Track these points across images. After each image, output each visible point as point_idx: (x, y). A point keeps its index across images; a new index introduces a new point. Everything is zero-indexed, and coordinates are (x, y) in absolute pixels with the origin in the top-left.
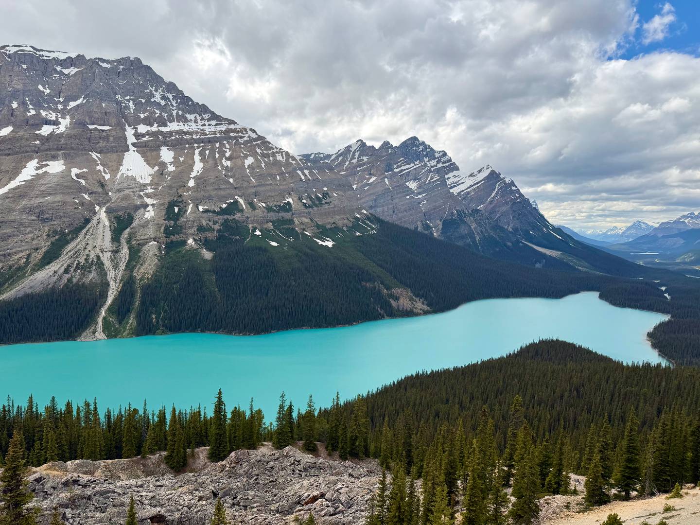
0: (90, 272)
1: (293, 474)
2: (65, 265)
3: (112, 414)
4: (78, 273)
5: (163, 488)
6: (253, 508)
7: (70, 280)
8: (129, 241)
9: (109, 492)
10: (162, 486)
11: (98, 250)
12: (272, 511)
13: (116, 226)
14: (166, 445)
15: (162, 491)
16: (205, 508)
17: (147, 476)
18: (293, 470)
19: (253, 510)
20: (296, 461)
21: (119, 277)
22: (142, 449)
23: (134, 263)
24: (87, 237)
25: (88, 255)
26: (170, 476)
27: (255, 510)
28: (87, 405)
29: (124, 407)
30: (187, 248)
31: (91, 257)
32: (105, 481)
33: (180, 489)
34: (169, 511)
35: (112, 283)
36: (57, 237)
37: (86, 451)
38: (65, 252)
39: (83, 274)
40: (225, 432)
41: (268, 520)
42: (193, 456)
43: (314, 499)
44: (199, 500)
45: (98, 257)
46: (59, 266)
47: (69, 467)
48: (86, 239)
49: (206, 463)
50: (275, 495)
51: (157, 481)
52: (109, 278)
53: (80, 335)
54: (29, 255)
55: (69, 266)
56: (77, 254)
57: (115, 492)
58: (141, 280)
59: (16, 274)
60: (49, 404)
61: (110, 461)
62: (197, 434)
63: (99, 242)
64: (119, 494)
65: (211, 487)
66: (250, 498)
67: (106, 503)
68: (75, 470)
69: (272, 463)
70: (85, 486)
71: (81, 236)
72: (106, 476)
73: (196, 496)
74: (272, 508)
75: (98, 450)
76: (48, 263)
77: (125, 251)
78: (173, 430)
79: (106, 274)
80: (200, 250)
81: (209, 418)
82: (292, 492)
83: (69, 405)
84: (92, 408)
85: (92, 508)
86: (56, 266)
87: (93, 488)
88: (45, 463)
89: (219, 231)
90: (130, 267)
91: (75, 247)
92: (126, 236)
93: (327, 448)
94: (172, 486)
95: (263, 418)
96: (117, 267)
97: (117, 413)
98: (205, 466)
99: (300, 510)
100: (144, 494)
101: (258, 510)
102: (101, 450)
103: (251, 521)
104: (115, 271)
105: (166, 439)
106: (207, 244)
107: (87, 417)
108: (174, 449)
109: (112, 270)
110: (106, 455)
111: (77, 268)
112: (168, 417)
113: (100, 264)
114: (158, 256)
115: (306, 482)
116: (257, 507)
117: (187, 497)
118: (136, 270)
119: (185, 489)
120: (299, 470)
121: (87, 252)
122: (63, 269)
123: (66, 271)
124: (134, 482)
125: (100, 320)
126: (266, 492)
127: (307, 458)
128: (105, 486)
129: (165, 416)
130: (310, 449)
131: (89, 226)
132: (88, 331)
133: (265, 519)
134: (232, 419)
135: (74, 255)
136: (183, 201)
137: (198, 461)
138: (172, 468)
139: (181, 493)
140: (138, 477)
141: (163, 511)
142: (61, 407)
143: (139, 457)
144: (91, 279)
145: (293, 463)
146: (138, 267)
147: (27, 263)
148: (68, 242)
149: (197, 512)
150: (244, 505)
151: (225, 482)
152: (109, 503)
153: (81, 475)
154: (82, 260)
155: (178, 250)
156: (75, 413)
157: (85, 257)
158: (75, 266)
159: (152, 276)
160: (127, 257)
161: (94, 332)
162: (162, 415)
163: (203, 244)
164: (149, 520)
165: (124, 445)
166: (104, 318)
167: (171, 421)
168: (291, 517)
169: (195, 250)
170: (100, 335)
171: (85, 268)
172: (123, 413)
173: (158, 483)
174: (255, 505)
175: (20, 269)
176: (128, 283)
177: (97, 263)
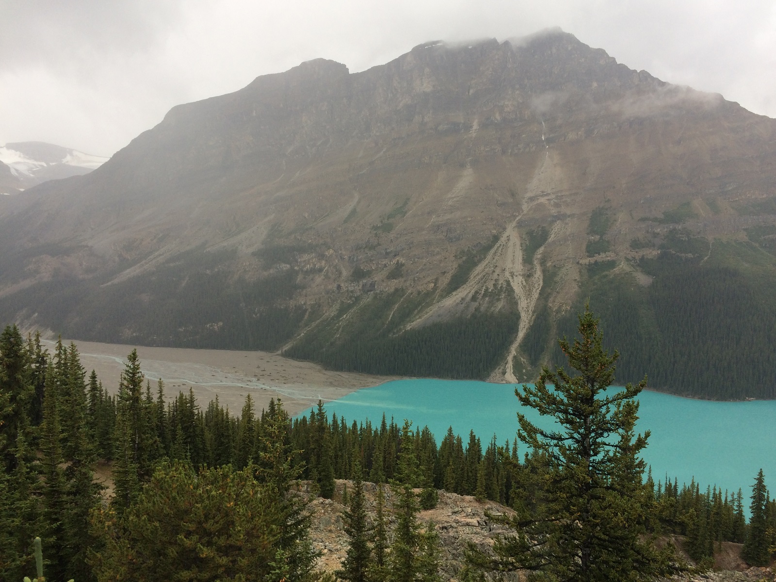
0: (499, 300)
2: (473, 292)
4: (486, 302)
7: (477, 309)
8: (543, 262)
11: (507, 274)
13: (528, 243)
21: (531, 308)
23: (549, 291)
24: (496, 258)
25: (496, 280)
30: (616, 270)
31: (500, 283)
35: (523, 315)
36: (464, 258)
38: (472, 277)
39: (491, 303)
45: (508, 282)
46: (466, 293)
48: (495, 260)
52: (520, 309)
53: (488, 376)
54: (437, 280)
55: (476, 292)
56: (485, 278)
58: (558, 312)
59: (425, 299)
63: (509, 265)
71: (489, 257)
76: (456, 289)
77: (538, 274)
79: (516, 303)
80: (634, 274)
86: (463, 292)
89: (662, 247)
90: (544, 295)
91: (483, 271)
92: (539, 256)
96: (529, 295)
104: (527, 300)
106: (644, 265)
109: (523, 299)
111: (485, 295)
113: (510, 290)
114: (578, 282)
118: (551, 299)
121: (495, 276)
122: (470, 295)
123: (474, 298)
125: (510, 359)
131: (498, 245)
132: (498, 371)
135: (482, 279)
136: (611, 207)
144: (501, 309)
146: (554, 295)
147: (435, 288)
148: (475, 264)
154: (490, 287)
155: (604, 273)
157: (493, 282)
158: (483, 292)
159: (571, 308)
160: (541, 283)
161: (504, 373)
163: (638, 265)
166: (515, 357)
169: (627, 273)
170: (510, 377)
171: (493, 295)
175: (428, 294)
176: (542, 315)
177: (507, 289)
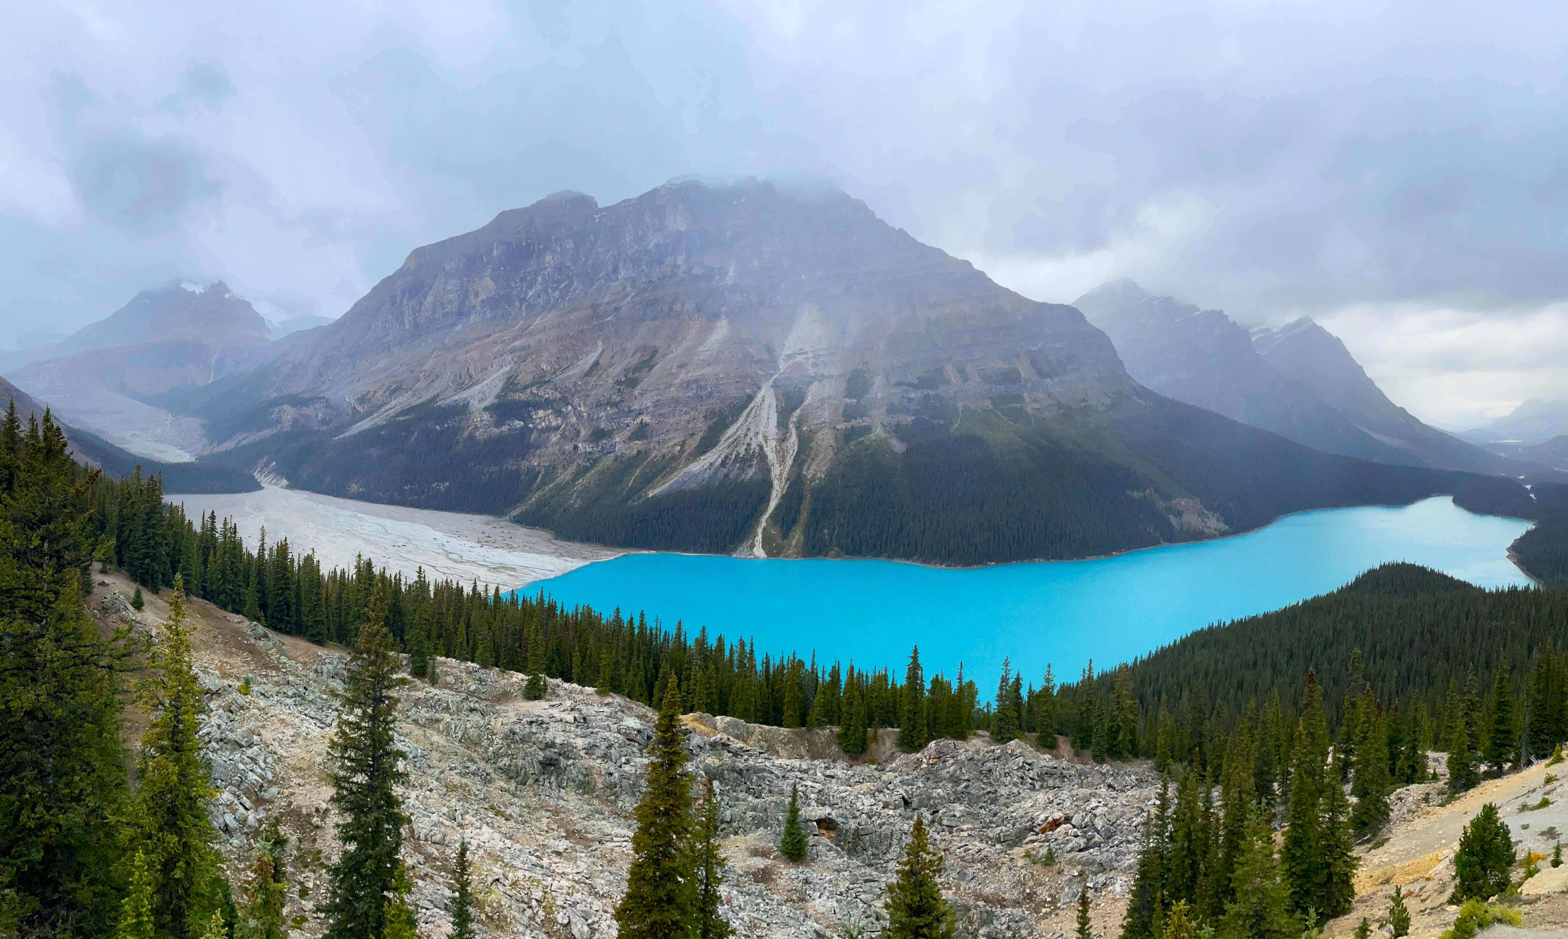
0: (751, 466)
1: (1021, 783)
2: (723, 455)
3: (771, 663)
4: (737, 467)
5: (834, 781)
6: (962, 831)
7: (726, 476)
8: (798, 426)
9: (764, 770)
10: (833, 777)
11: (760, 438)
12: (991, 839)
13: (783, 405)
14: (839, 717)
15: (834, 785)
16: (892, 820)
17: (813, 758)
18: (1022, 778)
19: (962, 834)
20: (1027, 764)
21: (785, 474)
22: (808, 719)
23: (804, 457)
24: (748, 420)
25: (749, 445)
26: (844, 765)
27: (965, 834)
28: (742, 644)
29: (788, 654)
30: (872, 435)
31: (752, 447)
32: (760, 753)
33: (858, 787)
34: (842, 816)
35: (776, 482)
36: (715, 420)
37: (740, 707)
38: (723, 440)
39: (742, 470)
40: (922, 710)
41: (984, 853)
42: (875, 739)
43: (1056, 824)
44: (883, 808)
45: (761, 447)
46: (715, 456)
47: (718, 724)
48: (748, 422)
49: (893, 753)
50: (995, 815)
51: (827, 768)
52: (773, 475)
53: (734, 548)
54: (683, 442)
55: (726, 457)
56: (736, 443)
57: (772, 773)
58: (812, 479)
59: (670, 463)
60: (698, 635)
61: (767, 727)
62: (881, 708)
63: (762, 428)
64: (778, 777)
65: (901, 791)
66: (958, 815)
67: (760, 786)
68: (725, 730)
69: (989, 765)
70: (736, 754)
71: (742, 419)
72: (762, 747)
73: (880, 801)
74: (991, 835)
75: (753, 709)
76: (704, 452)
77: (794, 439)
78: (849, 698)
79: (769, 470)
80: (890, 440)
81: (899, 686)
82: (1021, 812)
83: (720, 640)
84: (747, 649)
85: (743, 787)
86: (713, 457)
87: (746, 760)
88: (691, 711)
89: (916, 412)
90: (799, 462)
91: (735, 434)
92: (795, 420)
93: (1073, 745)
94: (847, 780)
95: (977, 693)
96: (783, 461)
97: (777, 662)
98: (892, 758)
99: (1033, 841)
100: (809, 783)
101: (969, 835)
102: (757, 710)
103: (958, 850)
104: (780, 467)
105: (840, 710)
106: (899, 431)
107: (741, 662)
108: (850, 726)
109: (776, 465)
110: (762, 717)
111: (735, 461)
112: (844, 678)
113: (762, 455)
114: (834, 448)
115: (1041, 797)
116: (968, 829)
117: (868, 801)
118: (805, 466)
119: (865, 787)
120: (1031, 778)
121: (747, 440)
122: (720, 460)
123: (723, 464)
124: (797, 763)
125: (759, 531)
126: (981, 808)
127: (1045, 760)
128: (760, 761)
129: (839, 676)
130: (1047, 744)
131: (752, 404)
132: (746, 544)
133: (980, 850)
134: (932, 691)
135: (733, 443)
136: (868, 369)
137: (883, 749)
138: (847, 752)
139: (859, 793)
140: (801, 757)
141: (834, 814)
142: (712, 642)
143: (804, 729)
144: (752, 475)
145: (1022, 767)
146: (808, 462)
147: (681, 452)
148: (726, 427)
149: (881, 825)
150: (948, 824)
151: (921, 785)
152: (764, 786)
153: (731, 739)
154: (742, 451)
155: (860, 439)
156: (727, 653)
157: (745, 446)
158: (733, 458)
159: (826, 475)
160: (796, 448)
161: (753, 546)
162: (835, 674)
163: (893, 431)
164: (815, 823)
165: (785, 708)
166: (765, 529)
167: (847, 684)
168: (1018, 851)
169: (882, 439)
170: (759, 551)
171: (745, 461)
172: (785, 663)
173: (828, 772)
174: (965, 827)
175: (674, 458)
176: (796, 482)
177: (759, 454)
